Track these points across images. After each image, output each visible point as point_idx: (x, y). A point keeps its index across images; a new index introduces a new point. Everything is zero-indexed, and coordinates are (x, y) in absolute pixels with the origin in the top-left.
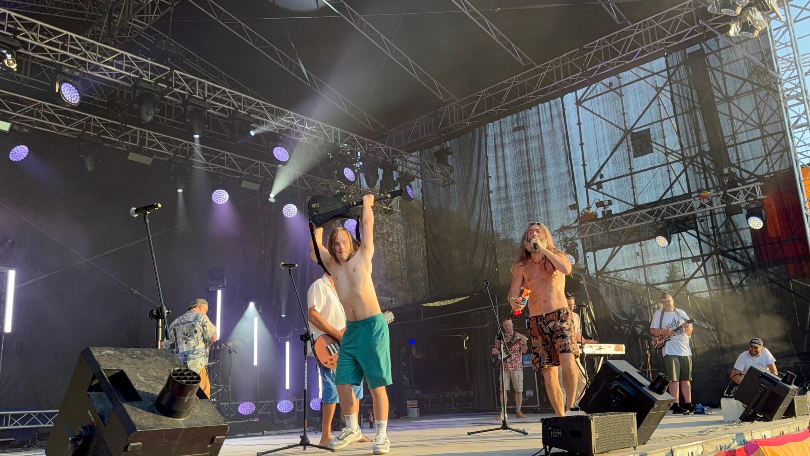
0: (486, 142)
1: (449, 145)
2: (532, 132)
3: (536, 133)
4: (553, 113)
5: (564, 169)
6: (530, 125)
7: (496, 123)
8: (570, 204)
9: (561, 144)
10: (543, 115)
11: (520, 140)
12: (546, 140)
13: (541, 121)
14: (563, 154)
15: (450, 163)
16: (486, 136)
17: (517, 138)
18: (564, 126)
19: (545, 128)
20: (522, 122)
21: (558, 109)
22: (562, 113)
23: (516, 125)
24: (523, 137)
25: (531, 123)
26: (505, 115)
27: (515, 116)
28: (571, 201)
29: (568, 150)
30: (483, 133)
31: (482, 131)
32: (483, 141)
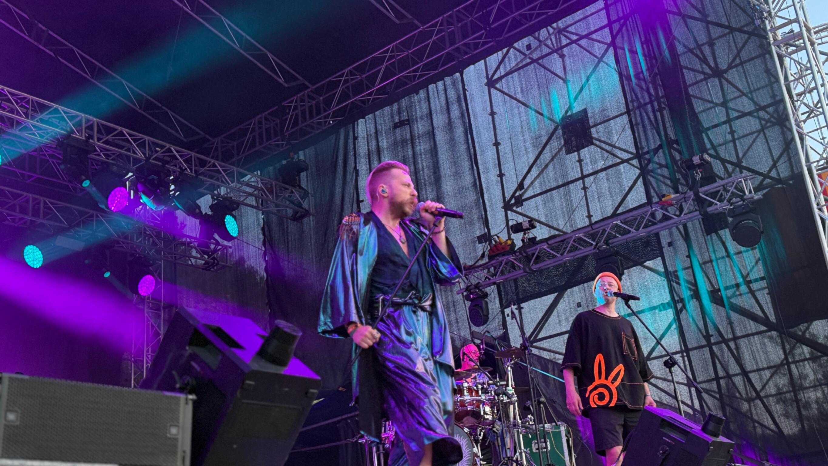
0: (354, 148)
1: (302, 157)
2: (420, 128)
3: (427, 129)
4: (448, 97)
5: (468, 180)
6: (417, 117)
7: (369, 118)
8: (478, 234)
9: (463, 142)
10: (435, 101)
11: (403, 141)
12: (441, 137)
13: (433, 109)
14: (466, 157)
15: (304, 184)
16: (355, 138)
17: (399, 138)
18: (466, 115)
19: (439, 120)
20: (405, 114)
21: (457, 90)
22: (462, 96)
23: (397, 119)
24: (408, 136)
25: (419, 114)
26: (380, 105)
27: (395, 106)
28: (480, 229)
29: (472, 150)
30: (351, 134)
31: (348, 132)
32: (351, 146)
